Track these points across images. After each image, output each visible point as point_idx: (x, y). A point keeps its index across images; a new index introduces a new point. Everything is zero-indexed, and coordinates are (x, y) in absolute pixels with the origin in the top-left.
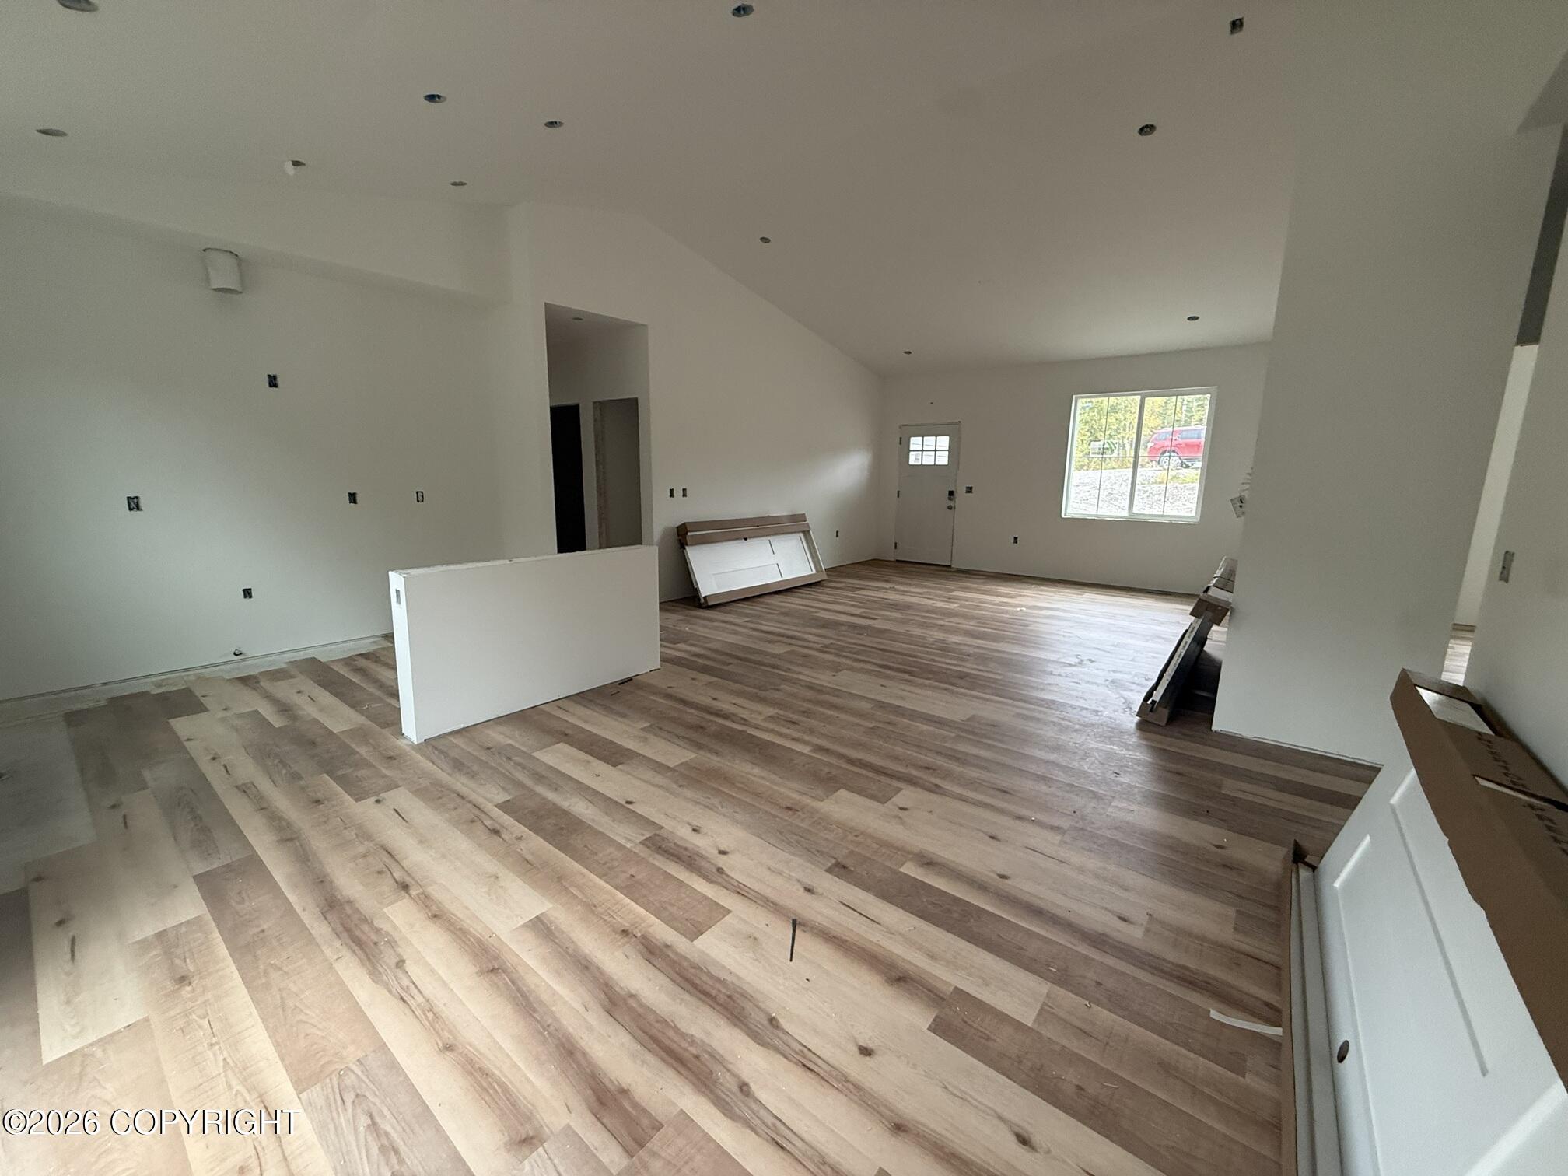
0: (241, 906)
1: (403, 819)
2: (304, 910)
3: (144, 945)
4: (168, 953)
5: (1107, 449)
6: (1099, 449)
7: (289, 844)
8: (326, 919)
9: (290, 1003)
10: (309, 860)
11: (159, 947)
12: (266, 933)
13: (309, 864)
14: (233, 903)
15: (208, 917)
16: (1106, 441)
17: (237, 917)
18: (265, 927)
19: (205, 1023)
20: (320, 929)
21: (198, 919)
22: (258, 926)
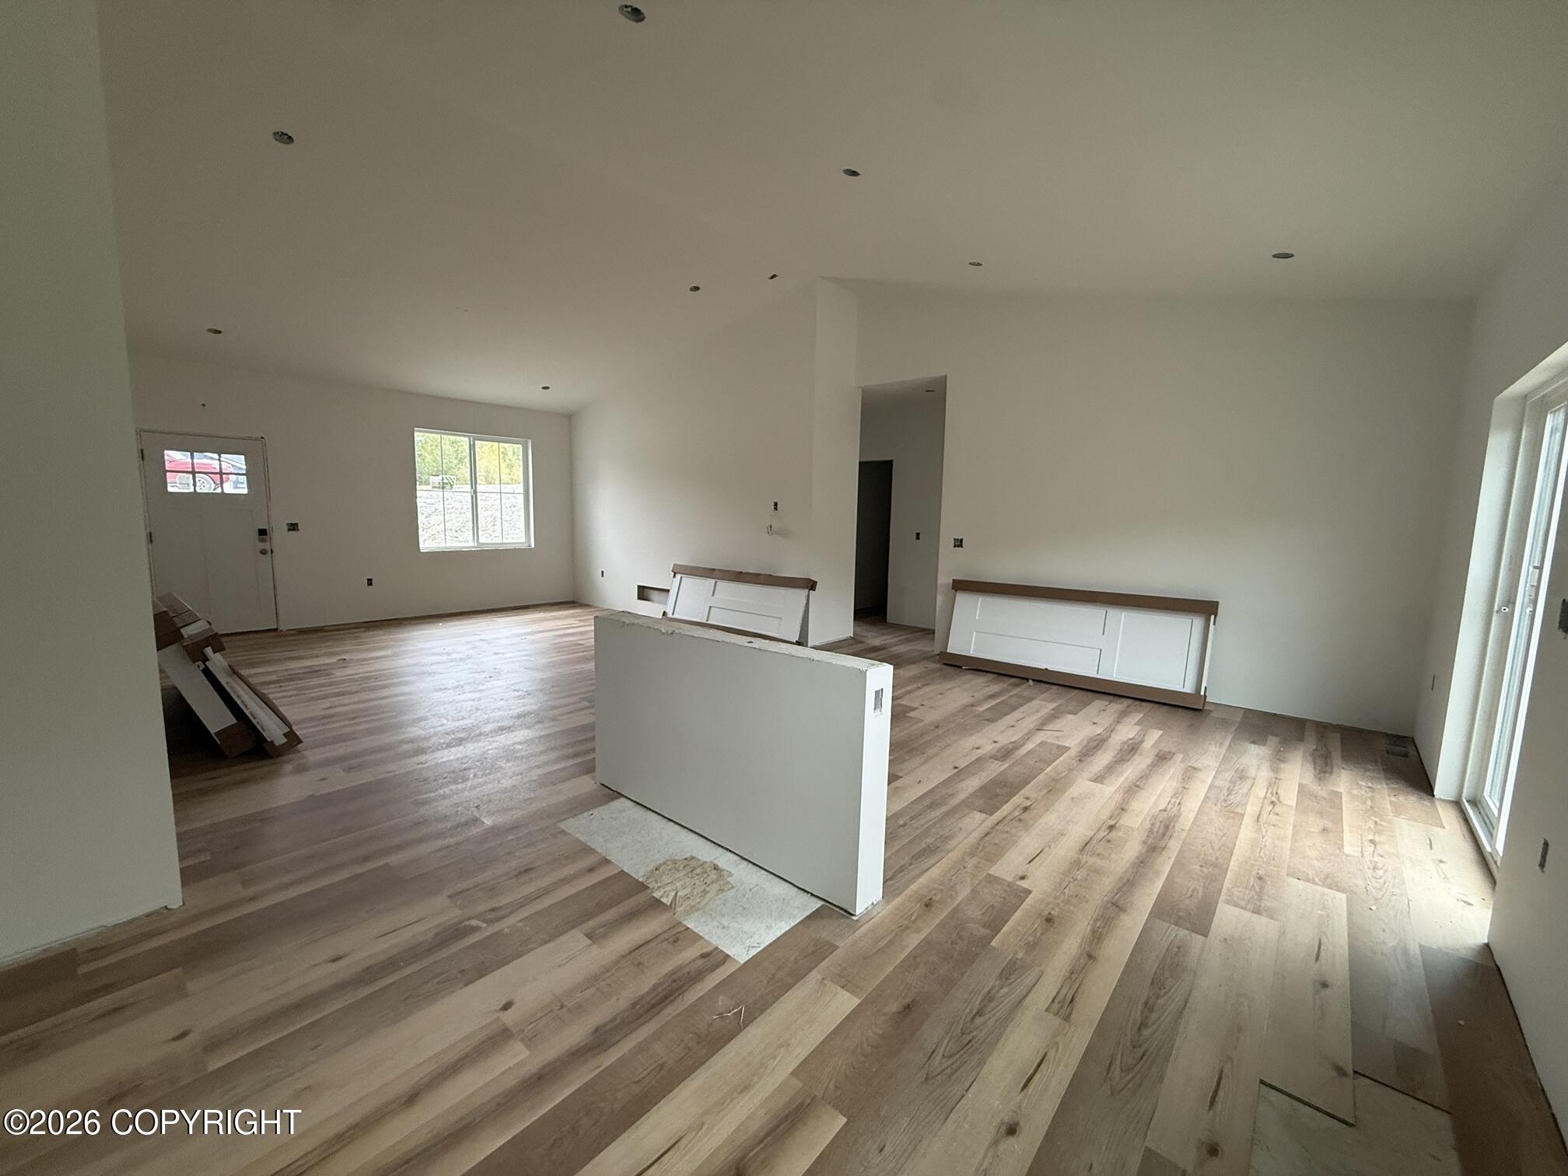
0: (1198, 888)
1: (1041, 852)
2: (1169, 858)
3: (1271, 914)
4: (1260, 895)
5: (447, 484)
6: (439, 483)
7: (1121, 903)
8: (1166, 846)
9: (1220, 834)
10: (1128, 880)
11: (1263, 905)
12: (1201, 863)
13: (1131, 878)
14: (1200, 894)
15: (1223, 897)
16: (444, 476)
17: (1207, 884)
18: (1198, 867)
19: (1262, 854)
20: (1174, 846)
21: (1228, 902)
22: (1201, 871)
